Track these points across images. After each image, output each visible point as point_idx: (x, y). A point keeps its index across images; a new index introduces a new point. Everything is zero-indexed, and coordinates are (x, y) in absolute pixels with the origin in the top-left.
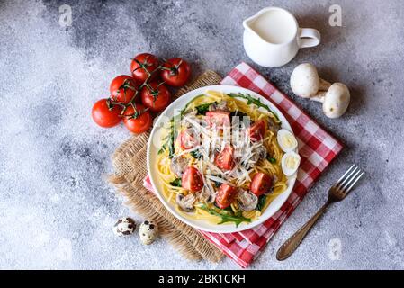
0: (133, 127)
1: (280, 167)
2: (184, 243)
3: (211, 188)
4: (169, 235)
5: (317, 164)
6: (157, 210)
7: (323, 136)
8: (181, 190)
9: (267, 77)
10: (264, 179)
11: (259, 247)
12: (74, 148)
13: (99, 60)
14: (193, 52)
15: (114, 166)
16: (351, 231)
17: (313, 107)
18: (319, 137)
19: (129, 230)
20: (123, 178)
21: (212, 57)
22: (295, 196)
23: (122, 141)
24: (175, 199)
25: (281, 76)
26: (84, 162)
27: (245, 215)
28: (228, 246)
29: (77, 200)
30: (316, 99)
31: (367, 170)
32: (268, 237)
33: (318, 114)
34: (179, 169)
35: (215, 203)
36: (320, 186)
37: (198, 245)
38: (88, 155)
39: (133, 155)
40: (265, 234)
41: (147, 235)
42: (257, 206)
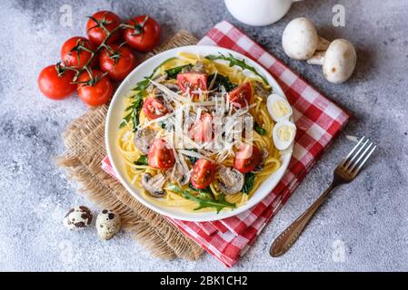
0: (89, 98)
1: (271, 139)
2: (153, 237)
3: (185, 165)
4: (134, 228)
5: (317, 138)
6: (119, 198)
7: (324, 104)
8: (148, 169)
9: (254, 38)
11: (247, 241)
12: (18, 127)
13: (49, 24)
14: (164, 12)
15: (67, 146)
16: (364, 219)
17: (312, 71)
18: (319, 106)
19: (83, 221)
20: (77, 159)
21: (187, 18)
22: (291, 176)
23: (77, 117)
24: (141, 182)
25: (271, 37)
26: (29, 143)
27: (229, 198)
28: (209, 238)
29: (20, 187)
30: (314, 61)
31: (381, 144)
32: (259, 227)
33: (318, 80)
34: (145, 143)
35: (190, 185)
36: (323, 165)
37: (171, 239)
38: (35, 134)
39: (89, 132)
40: (254, 223)
41: (105, 227)
42: (244, 187)
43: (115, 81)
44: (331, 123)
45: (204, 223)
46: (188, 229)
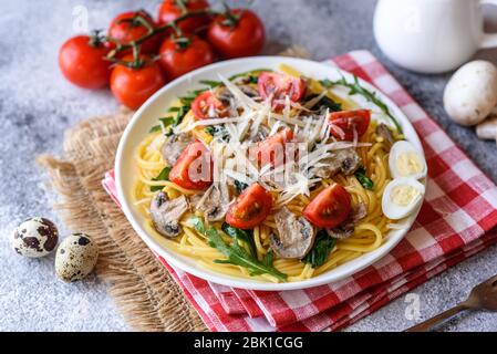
1: (379, 199)
2: (140, 298)
3: (226, 192)
5: (459, 229)
6: (111, 232)
7: (485, 185)
8: (166, 187)
10: (334, 194)
12: (9, 110)
19: (39, 237)
20: (72, 166)
22: (397, 269)
24: (149, 206)
26: (14, 133)
27: (280, 265)
33: (487, 163)
34: (176, 152)
36: (457, 276)
37: (166, 307)
38: (28, 124)
39: (104, 135)
41: (67, 254)
43: (168, 75)
44: (487, 212)
45: (226, 296)
46: (199, 298)
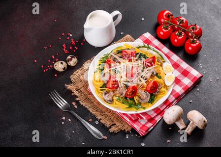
1: (164, 81)
3: (123, 88)
5: (187, 84)
27: (143, 105)
28: (134, 122)
40: (155, 117)
42: (150, 100)
44: (193, 77)
45: (132, 115)
46: (125, 117)
